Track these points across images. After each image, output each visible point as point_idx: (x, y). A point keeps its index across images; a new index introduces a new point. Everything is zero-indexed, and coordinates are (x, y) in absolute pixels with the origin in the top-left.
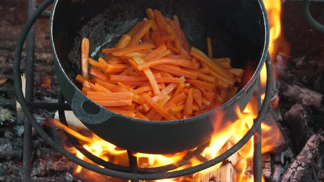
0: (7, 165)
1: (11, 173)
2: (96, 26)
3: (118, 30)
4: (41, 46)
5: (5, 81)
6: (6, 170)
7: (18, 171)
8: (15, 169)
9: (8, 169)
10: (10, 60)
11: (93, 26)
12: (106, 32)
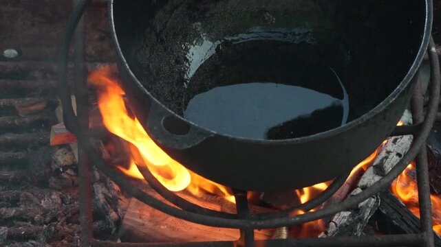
0: (55, 226)
1: (63, 238)
2: (175, 12)
3: (209, 15)
4: (93, 52)
5: (45, 106)
6: (54, 233)
7: (72, 234)
8: (68, 232)
9: (58, 231)
10: (48, 75)
11: (172, 11)
12: (190, 20)
